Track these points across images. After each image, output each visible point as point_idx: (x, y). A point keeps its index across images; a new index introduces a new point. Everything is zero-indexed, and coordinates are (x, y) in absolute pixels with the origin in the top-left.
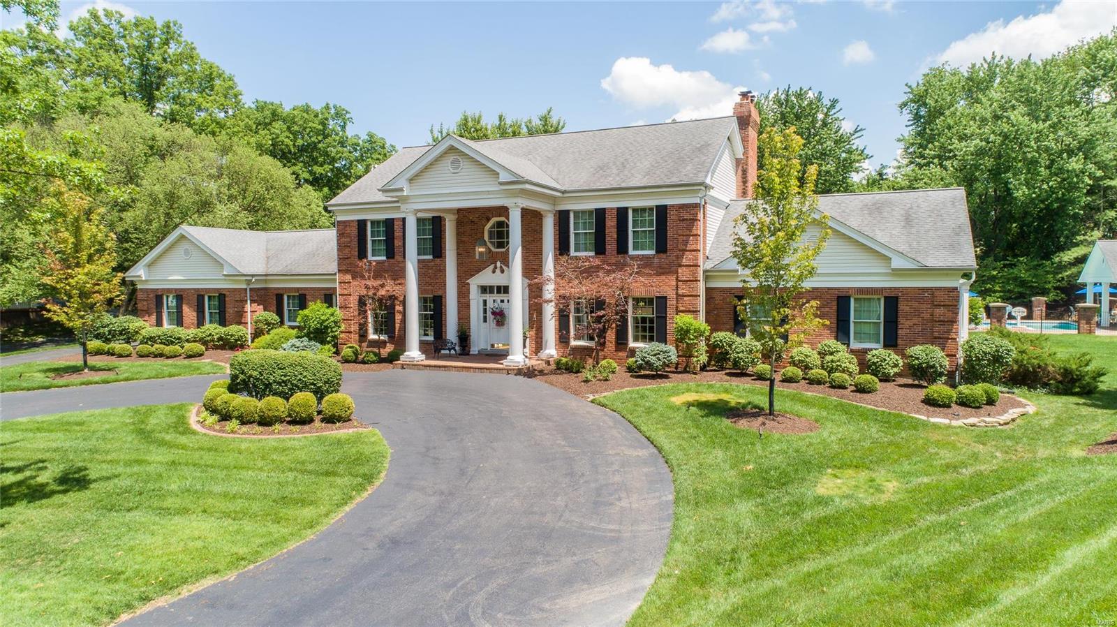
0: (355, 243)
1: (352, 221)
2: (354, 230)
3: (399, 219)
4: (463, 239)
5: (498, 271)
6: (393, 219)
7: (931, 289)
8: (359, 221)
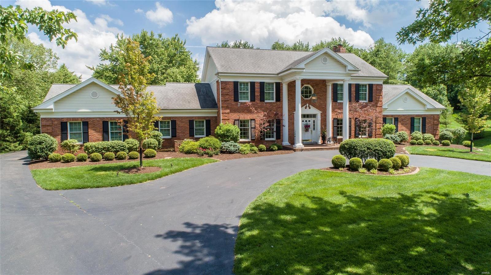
0: (232, 93)
1: (230, 82)
2: (231, 87)
3: (257, 82)
4: (291, 93)
5: (308, 108)
6: (254, 82)
7: (433, 115)
8: (234, 82)
